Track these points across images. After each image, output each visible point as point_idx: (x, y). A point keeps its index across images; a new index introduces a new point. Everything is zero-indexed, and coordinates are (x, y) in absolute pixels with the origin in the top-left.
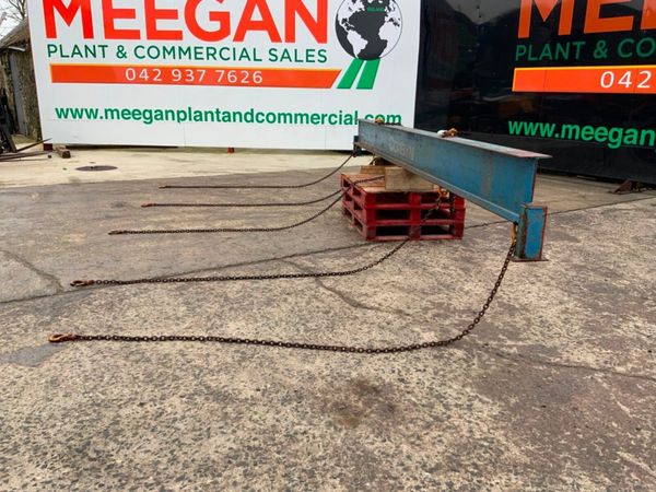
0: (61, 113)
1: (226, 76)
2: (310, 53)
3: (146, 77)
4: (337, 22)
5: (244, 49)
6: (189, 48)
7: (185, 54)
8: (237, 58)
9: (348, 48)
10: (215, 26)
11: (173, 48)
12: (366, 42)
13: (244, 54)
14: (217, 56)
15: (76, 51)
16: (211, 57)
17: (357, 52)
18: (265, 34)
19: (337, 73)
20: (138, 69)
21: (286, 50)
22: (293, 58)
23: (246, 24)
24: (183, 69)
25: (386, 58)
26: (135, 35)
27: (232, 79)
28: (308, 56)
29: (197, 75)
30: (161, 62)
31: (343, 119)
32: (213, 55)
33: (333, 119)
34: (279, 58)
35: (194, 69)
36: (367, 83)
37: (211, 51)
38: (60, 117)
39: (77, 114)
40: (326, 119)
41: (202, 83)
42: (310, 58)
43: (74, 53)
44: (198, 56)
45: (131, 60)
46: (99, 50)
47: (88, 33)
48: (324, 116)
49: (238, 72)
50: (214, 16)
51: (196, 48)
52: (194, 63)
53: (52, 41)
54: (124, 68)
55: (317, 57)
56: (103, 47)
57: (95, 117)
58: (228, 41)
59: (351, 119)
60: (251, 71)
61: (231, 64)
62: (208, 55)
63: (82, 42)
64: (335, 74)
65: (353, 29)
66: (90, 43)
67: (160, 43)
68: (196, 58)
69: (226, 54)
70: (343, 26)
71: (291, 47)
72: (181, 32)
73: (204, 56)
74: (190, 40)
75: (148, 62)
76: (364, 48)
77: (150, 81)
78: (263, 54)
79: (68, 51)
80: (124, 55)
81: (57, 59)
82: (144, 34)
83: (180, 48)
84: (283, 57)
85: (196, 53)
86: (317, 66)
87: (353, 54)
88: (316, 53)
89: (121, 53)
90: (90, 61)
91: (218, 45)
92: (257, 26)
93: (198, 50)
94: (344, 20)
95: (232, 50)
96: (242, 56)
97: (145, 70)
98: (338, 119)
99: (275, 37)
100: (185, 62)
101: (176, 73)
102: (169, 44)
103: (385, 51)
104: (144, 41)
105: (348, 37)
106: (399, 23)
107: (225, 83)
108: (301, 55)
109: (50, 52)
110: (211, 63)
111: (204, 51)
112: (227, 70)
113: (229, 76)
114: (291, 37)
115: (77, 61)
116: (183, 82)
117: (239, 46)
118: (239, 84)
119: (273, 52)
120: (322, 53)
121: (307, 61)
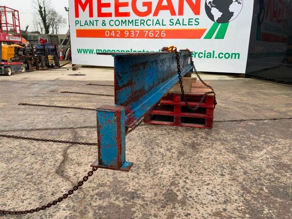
0: (79, 51)
1: (148, 34)
2: (190, 20)
3: (114, 35)
4: (206, 3)
5: (158, 20)
6: (133, 21)
7: (131, 23)
8: (154, 24)
9: (211, 17)
10: (145, 9)
11: (126, 20)
12: (221, 14)
13: (158, 23)
14: (145, 24)
15: (86, 23)
16: (142, 24)
17: (216, 19)
18: (168, 12)
19: (204, 31)
20: (111, 31)
21: (178, 20)
22: (181, 23)
23: (160, 7)
24: (129, 31)
25: (232, 22)
26: (109, 15)
27: (151, 35)
28: (189, 22)
29: (135, 33)
30: (120, 27)
31: (206, 55)
32: (143, 23)
33: (201, 55)
34: (175, 24)
35: (134, 31)
36: (221, 36)
37: (143, 22)
38: (79, 53)
39: (85, 51)
40: (197, 55)
41: (138, 37)
42: (190, 23)
43: (85, 24)
44: (136, 24)
45: (108, 27)
46: (95, 22)
47: (91, 15)
48: (195, 53)
49: (154, 32)
50: (145, 4)
51: (136, 20)
52: (135, 28)
53: (77, 19)
54: (105, 31)
55: (194, 22)
56: (97, 21)
57: (92, 53)
58: (150, 16)
59: (210, 55)
60: (160, 31)
61: (151, 28)
62: (141, 23)
63: (89, 19)
64: (203, 31)
65: (214, 7)
66: (91, 19)
67: (120, 19)
68: (135, 25)
69: (149, 23)
70: (209, 5)
71: (181, 18)
72: (129, 13)
73: (139, 24)
74: (133, 16)
75: (115, 28)
76: (220, 16)
77: (115, 37)
78: (167, 22)
79: (83, 23)
80: (105, 25)
81: (79, 27)
82: (113, 14)
83: (129, 21)
84: (176, 23)
85: (136, 23)
86: (194, 27)
87: (214, 21)
88: (193, 21)
89: (104, 24)
90: (91, 28)
91: (145, 18)
92: (164, 8)
93: (136, 21)
94: (210, 2)
95: (152, 20)
96: (156, 23)
97: (113, 32)
98: (203, 55)
99: (173, 13)
100: (131, 27)
101: (126, 33)
102: (124, 18)
103: (232, 18)
104: (114, 18)
105: (212, 11)
106: (241, 2)
107: (148, 37)
108: (186, 22)
109: (76, 24)
110: (142, 27)
111: (139, 21)
112: (149, 31)
113: (150, 34)
114: (181, 13)
115: (86, 28)
116: (129, 37)
117: (155, 18)
118: (154, 37)
119: (172, 21)
120: (197, 20)
121: (189, 25)
